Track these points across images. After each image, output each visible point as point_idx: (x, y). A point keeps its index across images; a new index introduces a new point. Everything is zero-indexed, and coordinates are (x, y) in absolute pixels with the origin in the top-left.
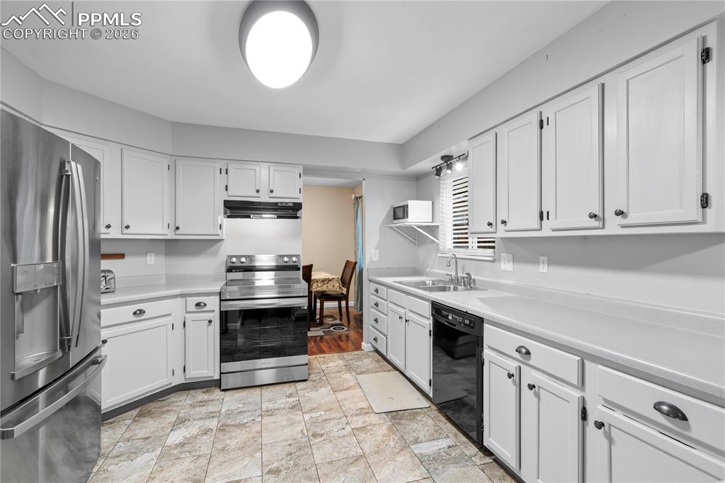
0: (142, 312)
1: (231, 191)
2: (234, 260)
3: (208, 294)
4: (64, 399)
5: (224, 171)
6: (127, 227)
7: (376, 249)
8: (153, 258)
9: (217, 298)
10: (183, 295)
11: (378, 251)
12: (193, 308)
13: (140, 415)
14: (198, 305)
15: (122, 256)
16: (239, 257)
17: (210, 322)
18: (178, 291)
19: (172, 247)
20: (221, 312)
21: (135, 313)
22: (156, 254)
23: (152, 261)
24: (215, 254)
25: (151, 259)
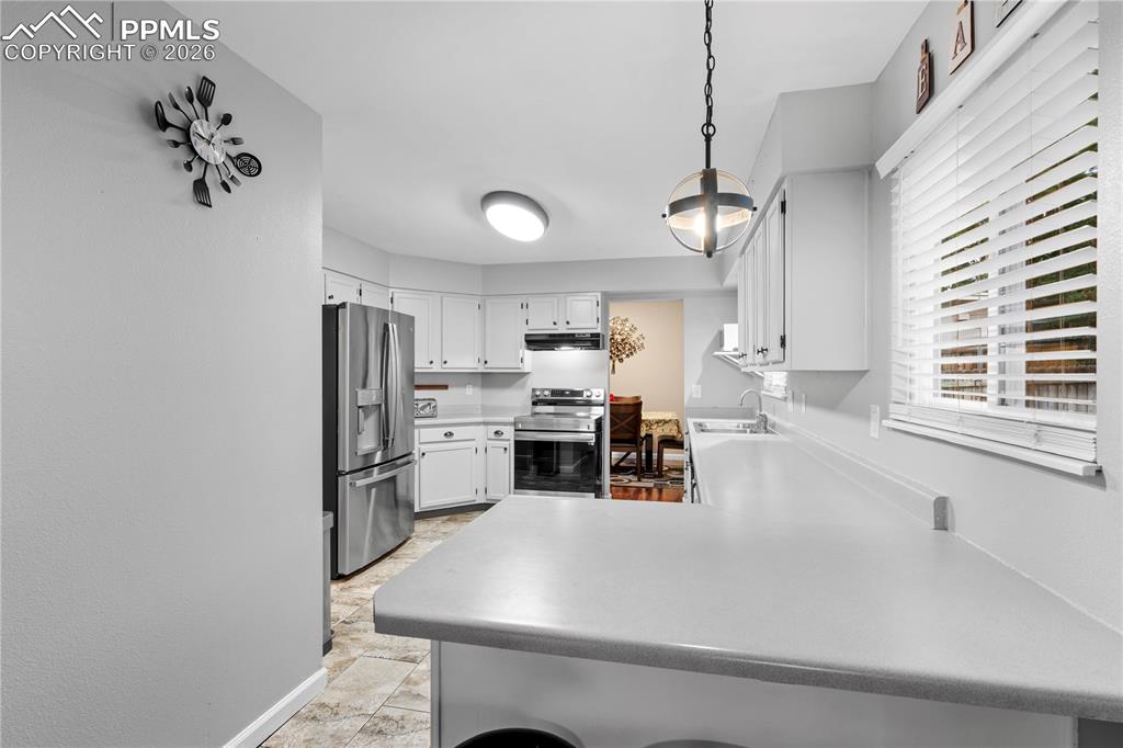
0: (451, 434)
1: (531, 326)
2: (538, 393)
3: (505, 424)
4: (387, 475)
5: (525, 306)
6: (445, 362)
7: (698, 383)
8: (471, 389)
9: (513, 428)
10: (485, 424)
11: (700, 386)
12: (492, 436)
13: (449, 520)
14: (496, 433)
15: (446, 387)
16: (543, 390)
17: (505, 449)
18: (480, 419)
19: (488, 379)
20: (516, 442)
21: (446, 435)
22: (474, 386)
23: (471, 393)
24: (523, 387)
25: (469, 391)
